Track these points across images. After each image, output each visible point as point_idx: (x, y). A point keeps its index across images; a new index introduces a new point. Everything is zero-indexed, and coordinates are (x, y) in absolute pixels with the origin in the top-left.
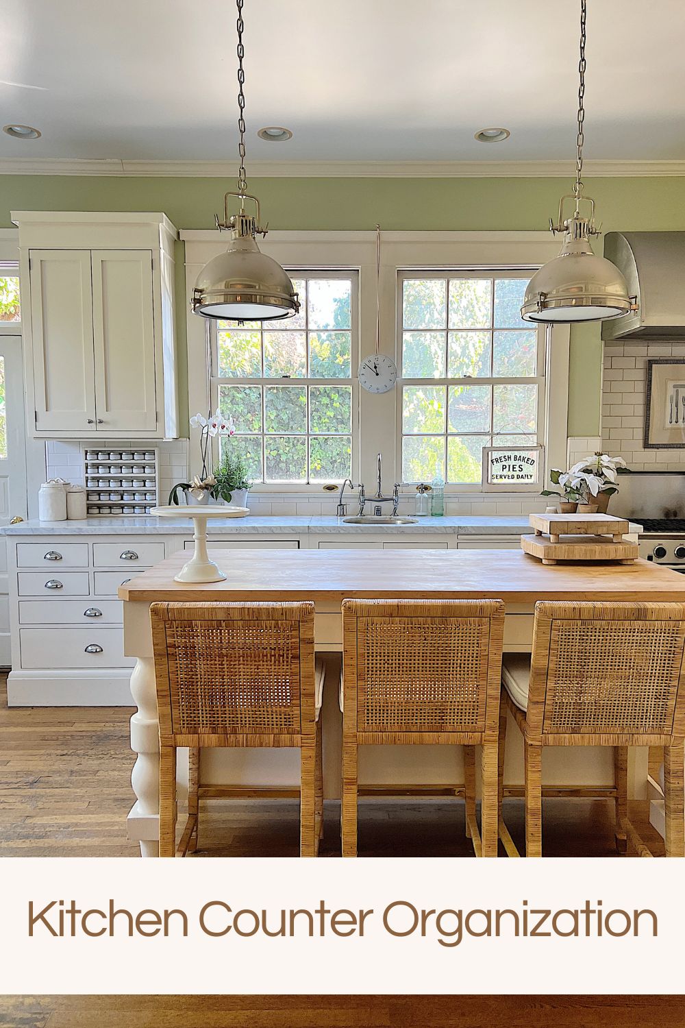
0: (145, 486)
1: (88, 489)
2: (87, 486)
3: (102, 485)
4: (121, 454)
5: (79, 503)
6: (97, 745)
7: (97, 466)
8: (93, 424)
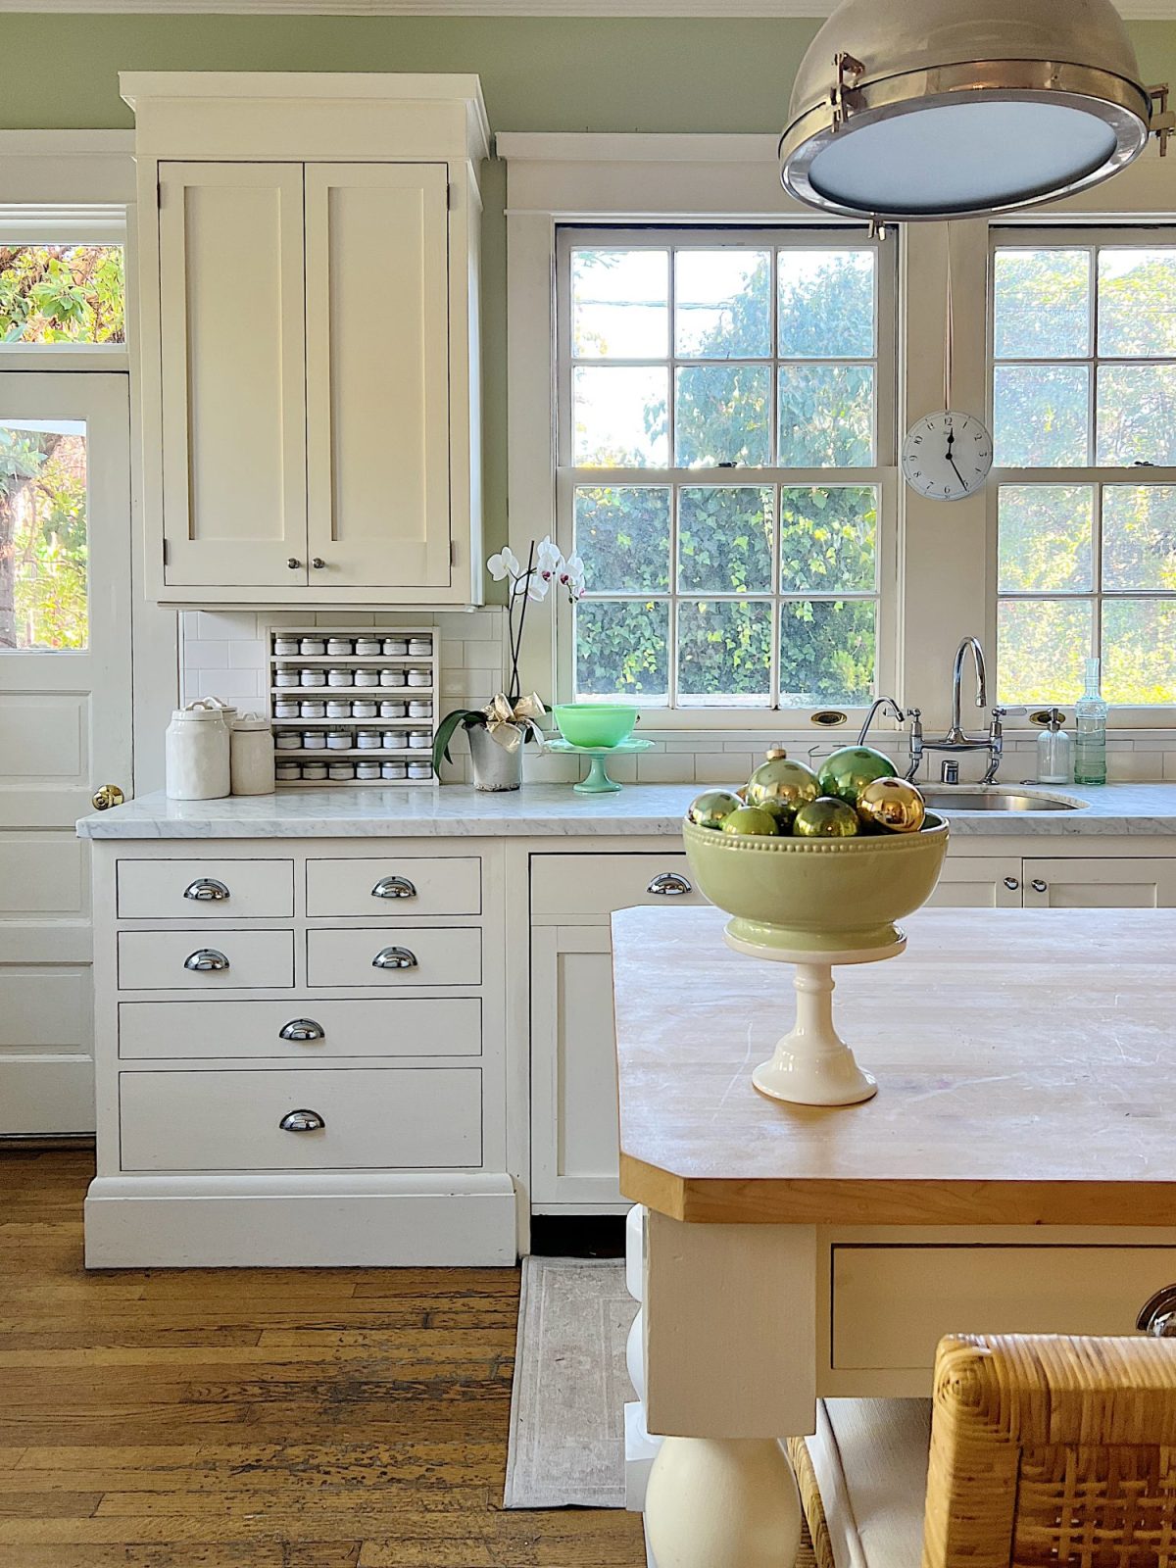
0: (407, 715)
1: (275, 721)
2: (274, 716)
3: (309, 714)
4: (354, 643)
5: (258, 758)
6: (336, 1422)
7: (296, 670)
8: (300, 572)
